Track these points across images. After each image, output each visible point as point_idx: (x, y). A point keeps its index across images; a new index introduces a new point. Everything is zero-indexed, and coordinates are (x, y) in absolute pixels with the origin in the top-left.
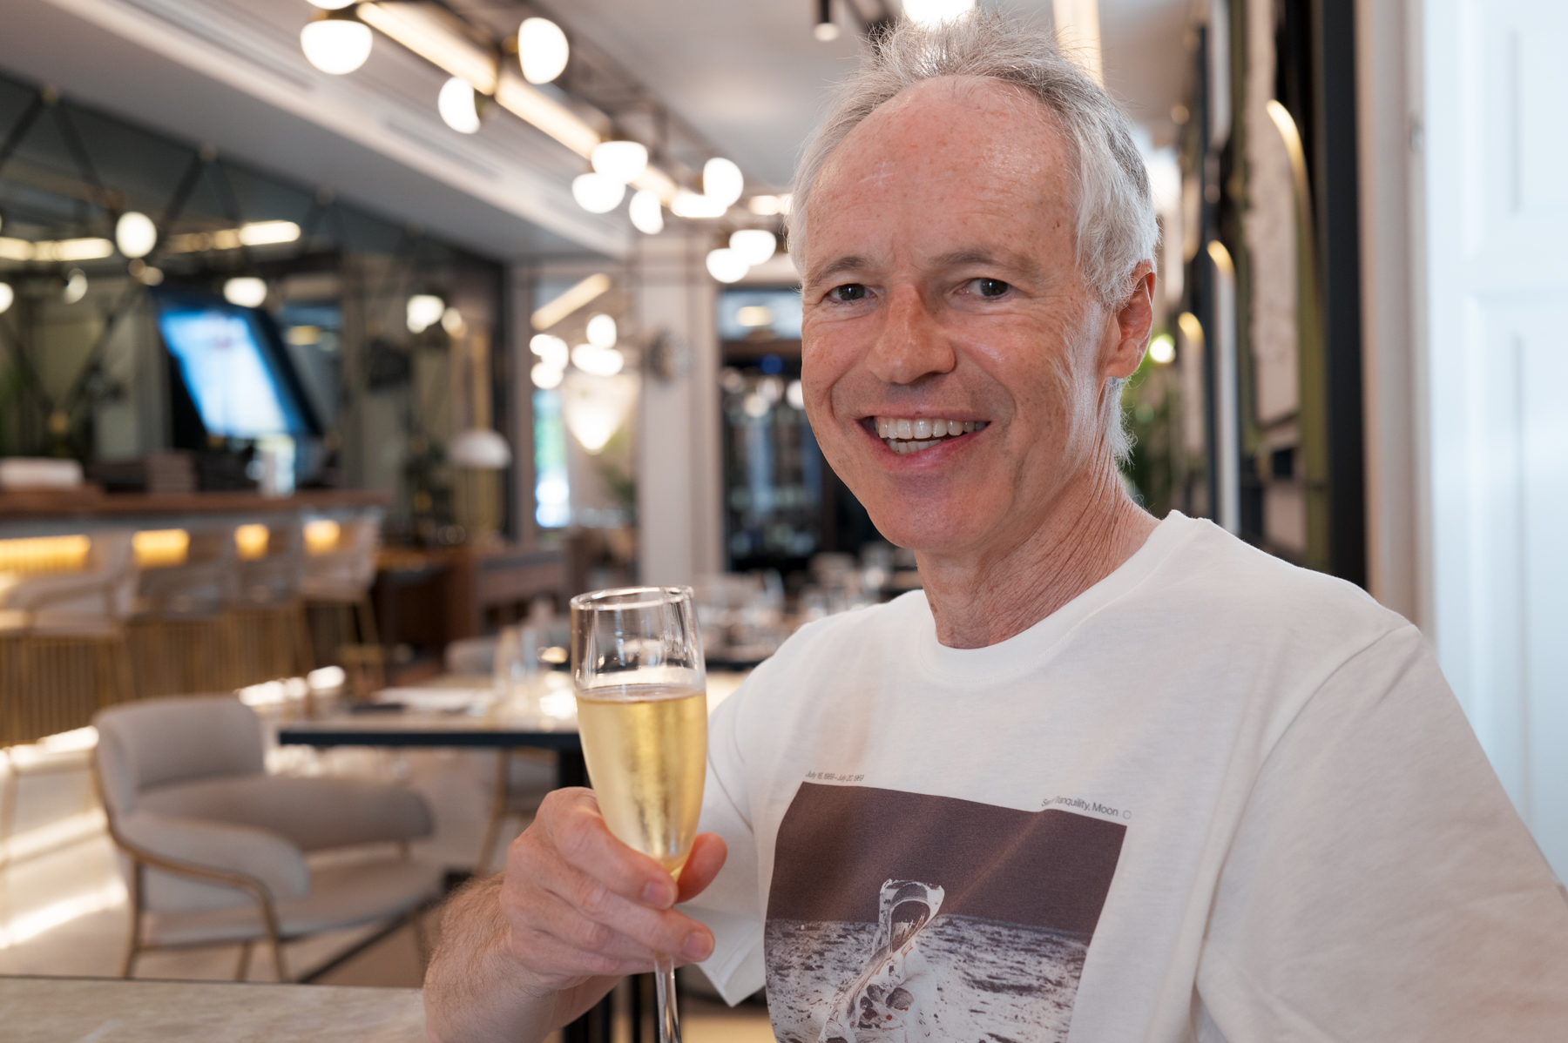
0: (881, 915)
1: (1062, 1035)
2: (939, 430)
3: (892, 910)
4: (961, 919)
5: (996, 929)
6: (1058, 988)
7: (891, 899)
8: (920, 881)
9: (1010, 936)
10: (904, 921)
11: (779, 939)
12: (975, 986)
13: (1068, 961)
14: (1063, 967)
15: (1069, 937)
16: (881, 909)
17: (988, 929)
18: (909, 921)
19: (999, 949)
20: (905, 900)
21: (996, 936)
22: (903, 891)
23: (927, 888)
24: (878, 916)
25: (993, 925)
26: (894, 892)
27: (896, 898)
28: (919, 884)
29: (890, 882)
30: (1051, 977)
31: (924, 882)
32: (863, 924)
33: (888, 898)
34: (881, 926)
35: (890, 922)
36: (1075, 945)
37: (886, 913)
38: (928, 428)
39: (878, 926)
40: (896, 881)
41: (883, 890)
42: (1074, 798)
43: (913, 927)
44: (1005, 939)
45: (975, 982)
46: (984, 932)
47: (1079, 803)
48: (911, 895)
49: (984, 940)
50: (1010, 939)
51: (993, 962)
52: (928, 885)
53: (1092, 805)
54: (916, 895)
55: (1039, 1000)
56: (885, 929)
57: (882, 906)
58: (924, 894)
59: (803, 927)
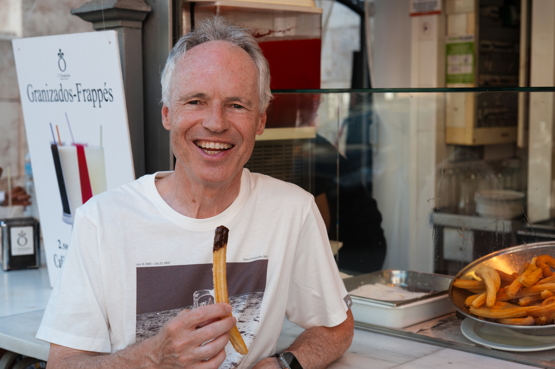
0: (194, 302)
1: (258, 314)
2: (222, 147)
3: (198, 300)
4: (235, 297)
5: (244, 296)
6: (257, 305)
7: (197, 297)
8: (207, 289)
9: (248, 296)
10: (203, 302)
11: (146, 320)
12: (239, 312)
13: (258, 297)
14: (256, 299)
15: (257, 291)
16: (194, 301)
17: (242, 296)
18: (205, 301)
19: (245, 301)
20: (202, 296)
21: (244, 297)
22: (201, 294)
23: (209, 290)
24: (193, 303)
25: (244, 295)
26: (198, 294)
27: (199, 296)
28: (206, 290)
29: (196, 292)
30: (254, 303)
31: (208, 289)
32: (188, 307)
33: (196, 297)
34: (194, 305)
35: (198, 304)
36: (261, 293)
37: (196, 301)
38: (219, 146)
39: (193, 306)
40: (198, 291)
41: (194, 295)
42: (258, 256)
43: (207, 302)
44: (247, 297)
45: (239, 311)
46: (242, 298)
47: (260, 257)
48: (204, 294)
49: (242, 300)
50: (248, 297)
51: (244, 305)
52: (210, 290)
53: (263, 256)
54: (206, 294)
55: (250, 309)
56: (196, 306)
57: (194, 299)
58: (208, 292)
59: (158, 314)
